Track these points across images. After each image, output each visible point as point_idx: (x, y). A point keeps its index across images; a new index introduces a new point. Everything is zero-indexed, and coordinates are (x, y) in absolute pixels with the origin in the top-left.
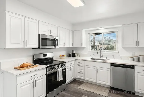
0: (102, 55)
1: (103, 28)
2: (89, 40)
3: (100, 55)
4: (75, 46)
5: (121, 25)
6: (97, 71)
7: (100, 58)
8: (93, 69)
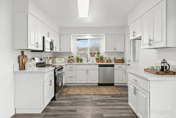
0: (88, 59)
1: (90, 35)
2: (76, 46)
3: (87, 60)
4: (62, 51)
5: (104, 35)
6: (87, 72)
7: (88, 62)
8: (85, 72)
